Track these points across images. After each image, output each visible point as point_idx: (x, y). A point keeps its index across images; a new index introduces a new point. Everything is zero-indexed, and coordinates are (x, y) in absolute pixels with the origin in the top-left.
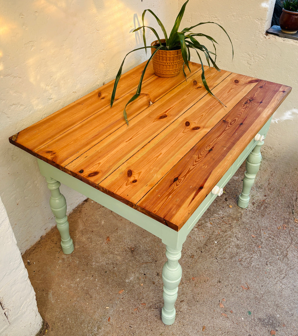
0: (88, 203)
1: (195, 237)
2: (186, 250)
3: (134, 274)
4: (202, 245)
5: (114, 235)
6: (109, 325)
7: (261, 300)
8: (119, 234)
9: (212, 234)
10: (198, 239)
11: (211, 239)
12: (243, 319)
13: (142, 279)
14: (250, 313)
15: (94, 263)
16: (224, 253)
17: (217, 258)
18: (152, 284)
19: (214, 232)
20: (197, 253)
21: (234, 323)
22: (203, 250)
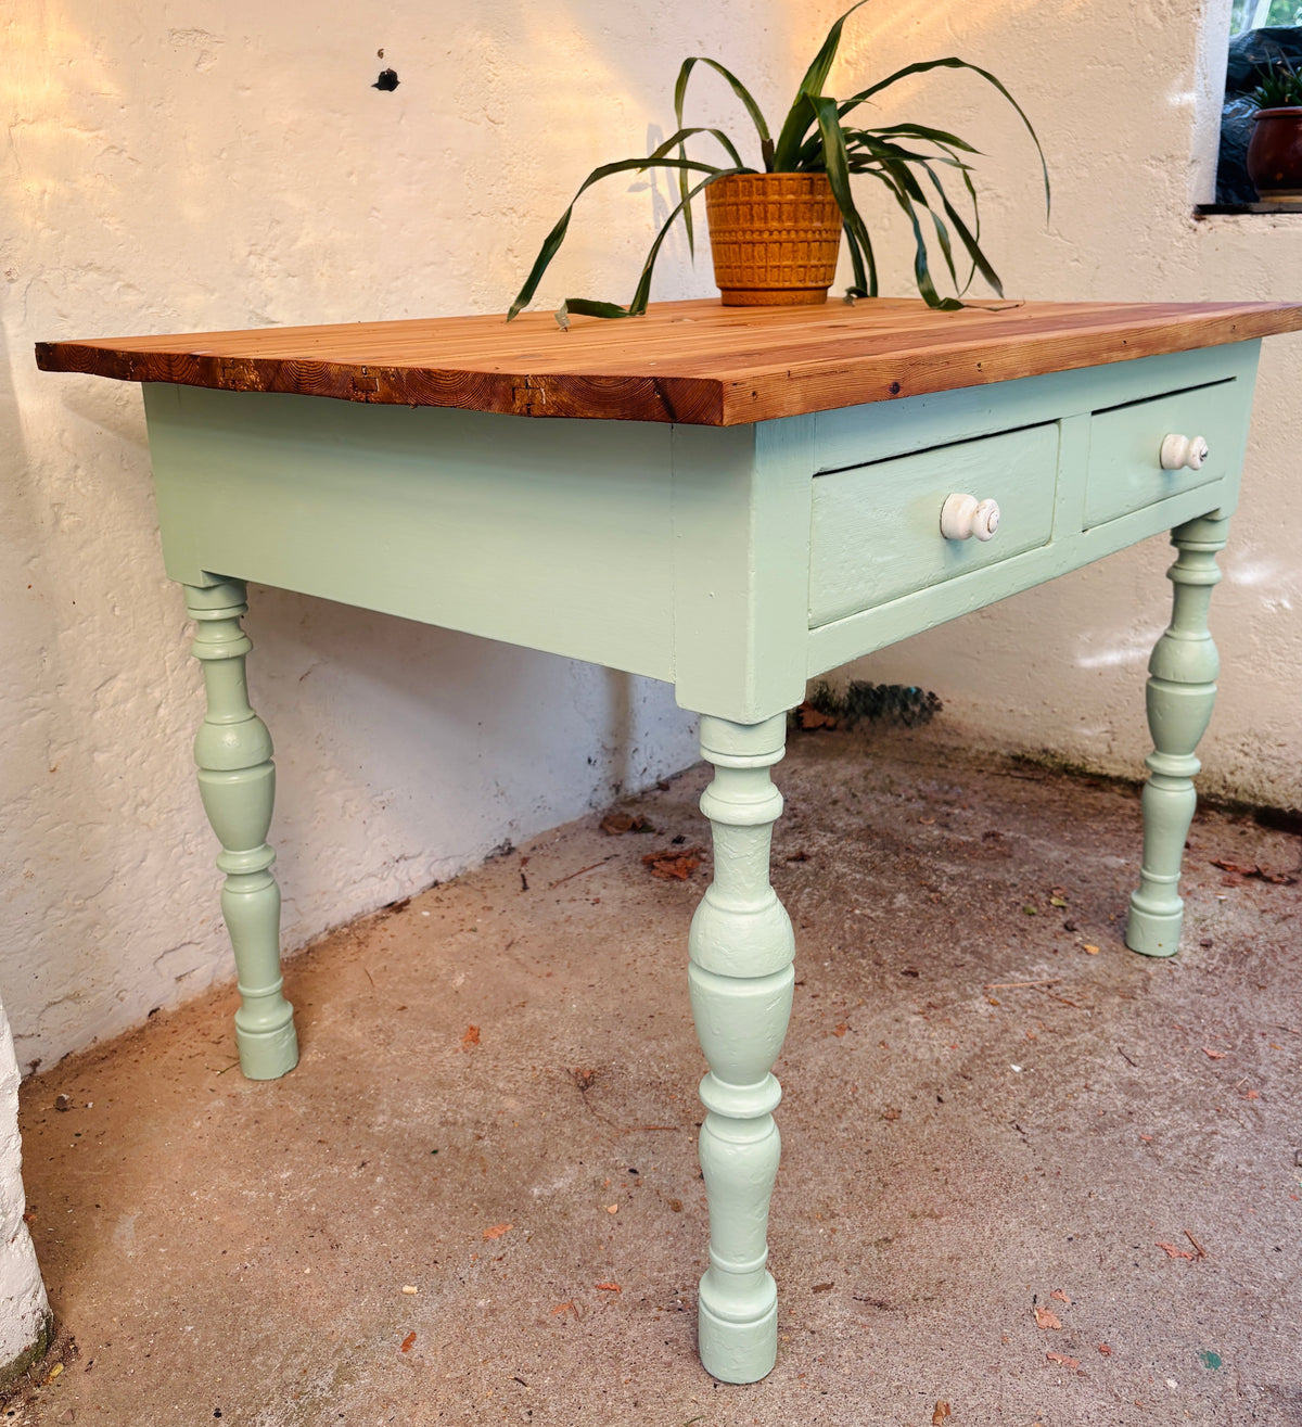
0: (403, 916)
1: (911, 1047)
2: (861, 1091)
3: (577, 1167)
4: (944, 1075)
5: (504, 1025)
6: (401, 1367)
7: (1275, 1306)
8: (527, 1020)
9: (997, 1040)
10: (923, 1054)
11: (990, 1056)
12: (1172, 1384)
13: (617, 1190)
14: (1213, 1360)
15: (381, 1119)
16: (1057, 1109)
17: (1021, 1126)
18: (667, 1210)
19: (1006, 1031)
20: (917, 1103)
21: (1118, 1399)
22: (947, 1095)
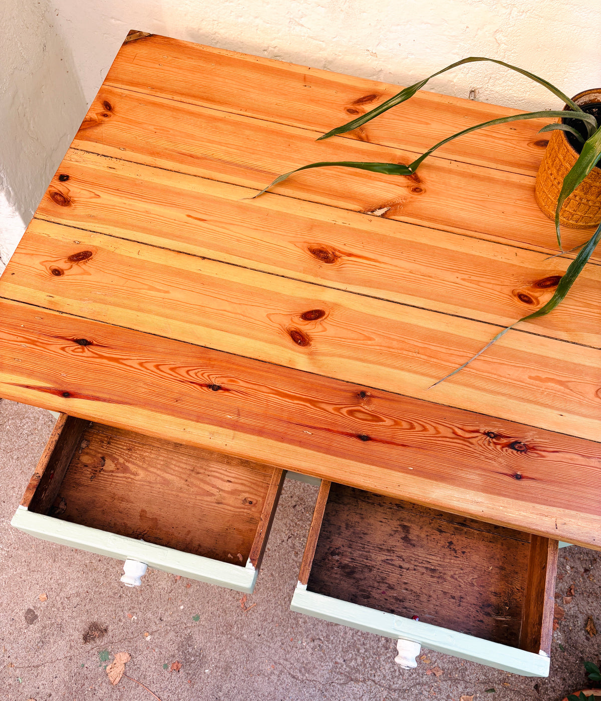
12: (182, 607)
14: (197, 618)
17: (292, 538)
21: (169, 593)
